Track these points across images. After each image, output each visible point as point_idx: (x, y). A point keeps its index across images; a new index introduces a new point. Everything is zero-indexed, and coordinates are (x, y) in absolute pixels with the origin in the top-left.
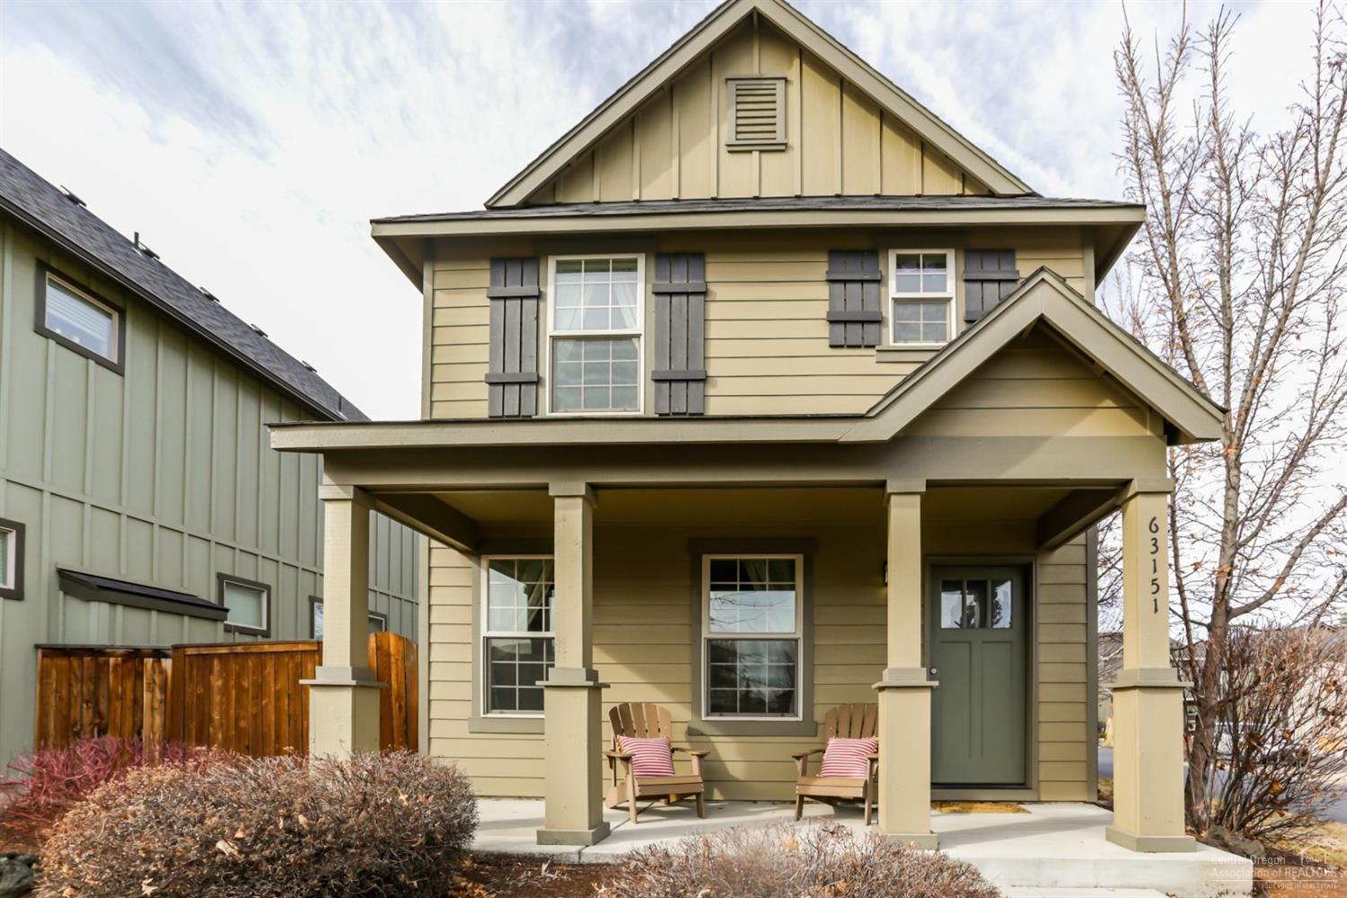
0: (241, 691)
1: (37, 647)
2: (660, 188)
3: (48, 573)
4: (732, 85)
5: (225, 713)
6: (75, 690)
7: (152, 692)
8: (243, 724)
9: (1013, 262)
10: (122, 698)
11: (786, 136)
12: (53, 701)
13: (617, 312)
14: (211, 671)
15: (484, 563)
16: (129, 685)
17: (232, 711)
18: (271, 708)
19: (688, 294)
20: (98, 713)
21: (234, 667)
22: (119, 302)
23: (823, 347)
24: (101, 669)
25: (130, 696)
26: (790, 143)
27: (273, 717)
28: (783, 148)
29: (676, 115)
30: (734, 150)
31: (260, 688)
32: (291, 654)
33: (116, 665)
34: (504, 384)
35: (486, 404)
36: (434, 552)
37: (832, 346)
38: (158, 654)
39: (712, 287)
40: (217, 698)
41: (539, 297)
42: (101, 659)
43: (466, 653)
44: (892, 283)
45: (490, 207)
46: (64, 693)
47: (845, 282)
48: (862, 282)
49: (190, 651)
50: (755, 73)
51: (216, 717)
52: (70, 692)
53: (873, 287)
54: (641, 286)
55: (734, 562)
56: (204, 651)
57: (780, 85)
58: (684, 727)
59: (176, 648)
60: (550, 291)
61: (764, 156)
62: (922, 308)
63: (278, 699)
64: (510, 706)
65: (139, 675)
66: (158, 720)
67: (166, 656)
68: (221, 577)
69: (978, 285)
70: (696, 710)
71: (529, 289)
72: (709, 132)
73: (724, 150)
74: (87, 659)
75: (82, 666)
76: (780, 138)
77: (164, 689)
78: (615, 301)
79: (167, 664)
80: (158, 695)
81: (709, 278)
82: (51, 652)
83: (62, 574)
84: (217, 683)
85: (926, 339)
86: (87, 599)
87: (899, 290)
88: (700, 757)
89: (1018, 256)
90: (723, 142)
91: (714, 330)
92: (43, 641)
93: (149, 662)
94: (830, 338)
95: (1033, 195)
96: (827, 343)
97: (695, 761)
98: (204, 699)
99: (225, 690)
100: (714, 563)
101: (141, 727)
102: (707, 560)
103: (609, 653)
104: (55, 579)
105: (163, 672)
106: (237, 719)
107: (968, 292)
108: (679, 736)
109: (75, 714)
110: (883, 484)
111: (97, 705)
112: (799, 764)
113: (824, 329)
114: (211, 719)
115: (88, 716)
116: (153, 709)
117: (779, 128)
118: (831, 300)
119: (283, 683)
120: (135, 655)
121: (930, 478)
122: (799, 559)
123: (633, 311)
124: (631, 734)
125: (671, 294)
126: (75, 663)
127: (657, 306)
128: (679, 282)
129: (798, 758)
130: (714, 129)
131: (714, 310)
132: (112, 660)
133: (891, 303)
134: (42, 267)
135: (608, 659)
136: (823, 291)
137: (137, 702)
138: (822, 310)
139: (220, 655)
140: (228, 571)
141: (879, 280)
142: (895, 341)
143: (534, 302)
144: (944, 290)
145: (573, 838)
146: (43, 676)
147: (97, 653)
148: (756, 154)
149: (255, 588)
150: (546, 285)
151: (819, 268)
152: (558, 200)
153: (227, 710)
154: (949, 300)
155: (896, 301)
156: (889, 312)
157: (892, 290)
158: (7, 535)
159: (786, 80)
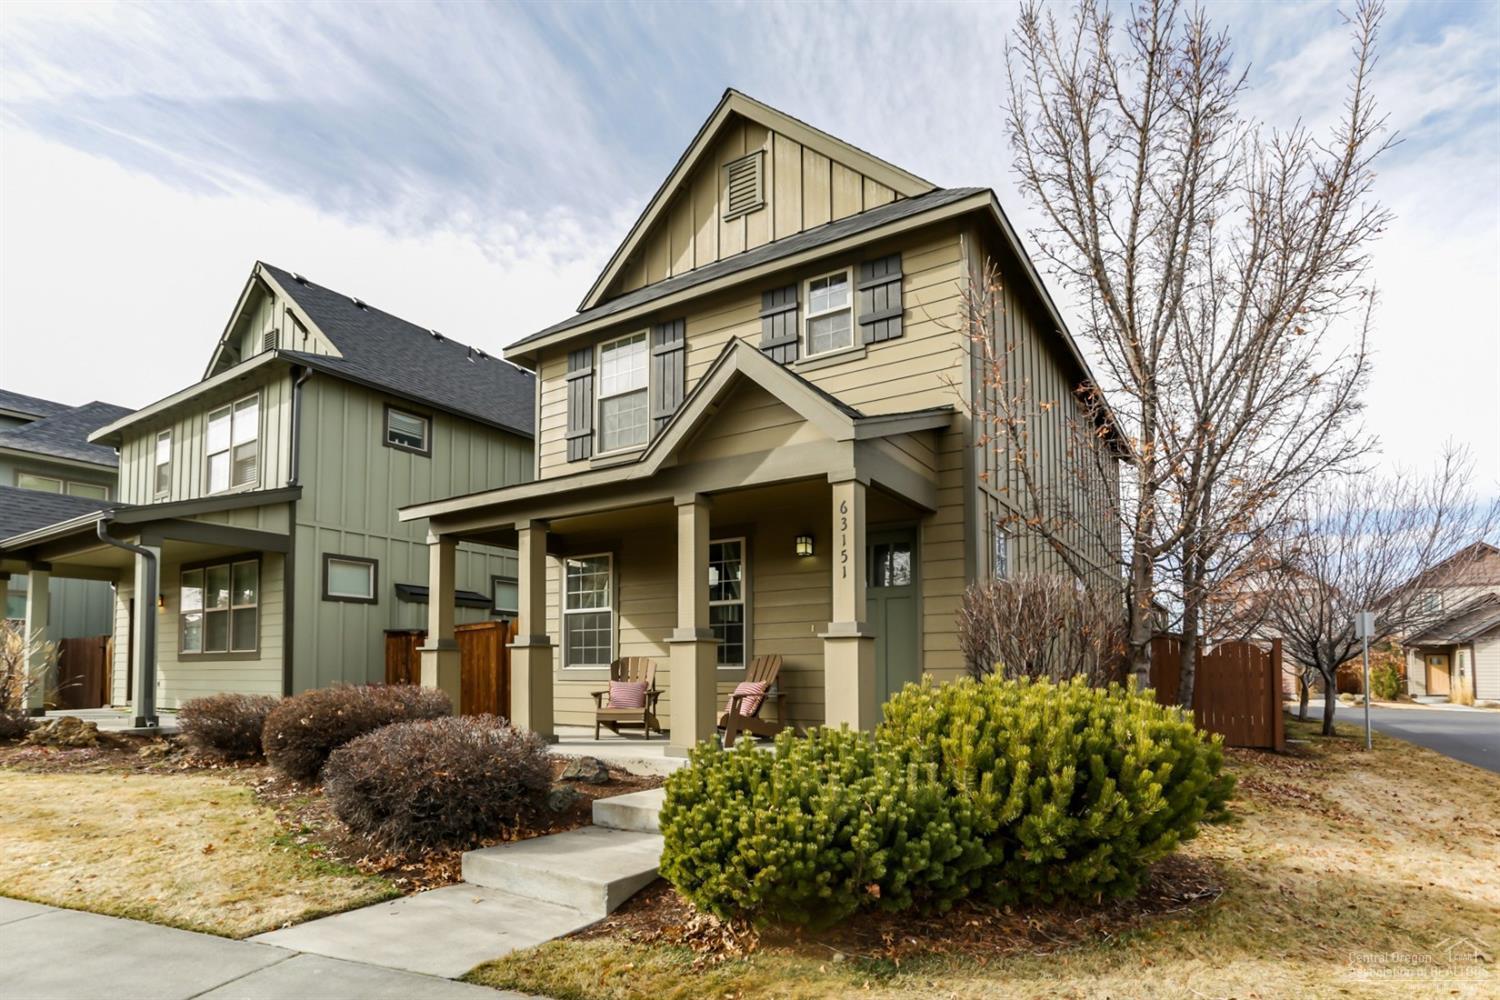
1: (385, 631)
2: (683, 266)
3: (391, 585)
4: (727, 169)
9: (899, 263)
11: (763, 197)
12: (391, 663)
18: (476, 666)
19: (675, 351)
22: (427, 412)
26: (766, 200)
27: (476, 672)
28: (762, 206)
30: (728, 219)
34: (574, 439)
35: (566, 453)
39: (690, 341)
41: (593, 373)
42: (409, 637)
44: (807, 307)
45: (581, 311)
47: (773, 315)
48: (786, 312)
50: (740, 154)
52: (397, 657)
53: (795, 313)
57: (758, 159)
60: (599, 367)
61: (749, 217)
62: (830, 320)
63: (478, 660)
64: (578, 661)
68: (494, 578)
69: (871, 292)
71: (588, 369)
72: (712, 211)
73: (722, 221)
74: (403, 639)
76: (759, 201)
78: (634, 367)
82: (391, 635)
83: (398, 587)
87: (812, 311)
89: (904, 256)
90: (723, 214)
92: (388, 628)
95: (938, 190)
103: (630, 621)
104: (394, 590)
107: (862, 300)
109: (399, 671)
110: (672, 500)
115: (404, 672)
117: (758, 193)
118: (763, 332)
125: (664, 354)
126: (399, 640)
130: (716, 206)
131: (691, 358)
132: (413, 638)
133: (805, 324)
134: (387, 407)
135: (630, 626)
136: (761, 325)
140: (498, 573)
141: (798, 307)
143: (590, 378)
144: (845, 302)
146: (388, 648)
147: (407, 634)
148: (743, 218)
150: (597, 364)
151: (754, 307)
152: (625, 291)
154: (849, 310)
155: (809, 321)
156: (804, 331)
157: (806, 312)
158: (369, 567)
159: (764, 152)
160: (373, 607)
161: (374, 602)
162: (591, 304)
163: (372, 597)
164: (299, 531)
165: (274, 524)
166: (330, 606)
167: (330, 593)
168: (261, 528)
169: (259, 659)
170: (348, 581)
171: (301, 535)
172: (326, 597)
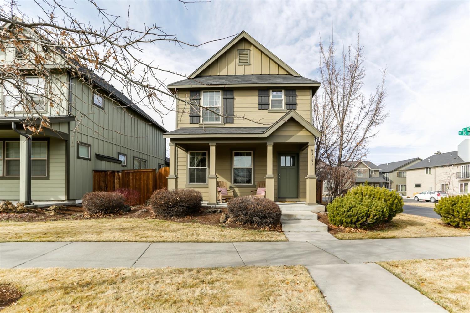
0: (136, 179)
1: (93, 170)
3: (94, 154)
4: (239, 51)
5: (133, 184)
6: (101, 179)
7: (117, 180)
8: (137, 186)
9: (295, 92)
10: (110, 181)
11: (250, 62)
12: (96, 182)
13: (216, 102)
14: (130, 175)
15: (189, 153)
16: (112, 178)
17: (134, 184)
18: (143, 183)
19: (230, 99)
20: (105, 184)
21: (135, 174)
23: (257, 109)
24: (106, 175)
25: (112, 180)
26: (251, 63)
27: (143, 185)
28: (250, 64)
29: (227, 58)
30: (239, 65)
31: (140, 179)
32: (147, 172)
33: (109, 174)
34: (193, 117)
35: (189, 121)
36: (179, 151)
37: (259, 109)
38: (118, 172)
39: (235, 97)
40: (131, 181)
41: (200, 99)
42: (106, 173)
43: (185, 171)
44: (271, 96)
45: (189, 79)
46: (99, 180)
47: (262, 96)
48: (265, 96)
49: (126, 171)
50: (243, 48)
51: (131, 185)
52: (100, 180)
53: (267, 97)
54: (220, 97)
55: (239, 153)
56: (128, 171)
57: (249, 51)
58: (229, 186)
59: (122, 170)
60: (202, 98)
61: (245, 66)
62: (277, 101)
63: (144, 181)
64: (194, 182)
65: (114, 176)
66: (118, 186)
67: (120, 172)
69: (288, 97)
70: (231, 183)
71: (198, 97)
73: (237, 65)
74: (103, 173)
75: (102, 174)
76: (249, 63)
77: (119, 179)
78: (215, 100)
79: (120, 174)
80: (118, 180)
81: (234, 95)
82: (96, 171)
83: (96, 155)
84: (131, 178)
85: (278, 107)
86: (101, 160)
87: (272, 98)
88: (233, 191)
90: (237, 63)
91: (235, 106)
92: (94, 169)
93: (116, 173)
94: (259, 107)
96: (258, 108)
97: (232, 192)
98: (128, 181)
99: (133, 179)
100: (235, 153)
101: (115, 187)
102: (234, 152)
105: (119, 175)
106: (135, 186)
107: (286, 98)
108: (228, 188)
109: (101, 184)
110: (266, 143)
111: (105, 182)
112: (252, 193)
113: (257, 106)
114: (130, 185)
115: (103, 185)
116: (117, 183)
117: (248, 60)
118: (259, 100)
119: (145, 178)
120: (113, 172)
121: (275, 142)
122: (252, 152)
123: (219, 102)
124: (219, 187)
125: (227, 99)
126: (101, 173)
127: (224, 101)
128: (228, 96)
129: (252, 191)
130: (235, 60)
131: (235, 102)
132: (108, 173)
133: (271, 101)
136: (257, 98)
137: (114, 182)
138: (257, 102)
139: (132, 172)
140: (119, 152)
141: (269, 96)
142: (272, 108)
143: (199, 100)
144: (281, 98)
145: (214, 204)
146: (94, 177)
147: (105, 172)
148: (243, 66)
149: (124, 155)
150: (201, 96)
151: (257, 93)
153: (133, 183)
154: (282, 100)
155: (272, 100)
156: (270, 102)
157: (271, 98)
158: (88, 147)
159: (250, 50)
160: (90, 161)
161: (90, 160)
162: (193, 76)
163: (90, 158)
164: (71, 132)
165: (64, 129)
166: (79, 160)
167: (79, 156)
168: (61, 131)
169: (49, 179)
170: (83, 152)
171: (72, 134)
172: (78, 158)
